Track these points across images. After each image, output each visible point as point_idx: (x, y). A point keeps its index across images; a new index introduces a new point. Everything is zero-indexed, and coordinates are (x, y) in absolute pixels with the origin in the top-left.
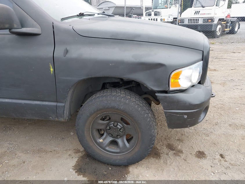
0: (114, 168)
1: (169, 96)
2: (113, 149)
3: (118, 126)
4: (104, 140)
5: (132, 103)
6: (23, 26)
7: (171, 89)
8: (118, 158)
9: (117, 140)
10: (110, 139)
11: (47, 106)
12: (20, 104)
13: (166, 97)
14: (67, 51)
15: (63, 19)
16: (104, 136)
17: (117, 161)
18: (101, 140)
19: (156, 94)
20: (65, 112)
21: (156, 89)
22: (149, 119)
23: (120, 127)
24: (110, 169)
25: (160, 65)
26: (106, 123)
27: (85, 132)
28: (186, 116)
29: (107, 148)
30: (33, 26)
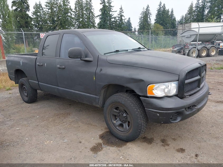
0: (119, 141)
1: (147, 99)
2: (120, 129)
3: (123, 115)
4: (116, 122)
5: (129, 101)
6: (86, 57)
7: (148, 95)
8: (122, 135)
9: (123, 124)
10: (120, 122)
11: (92, 97)
12: (82, 94)
13: (145, 100)
14: (101, 70)
15: (105, 54)
16: (117, 120)
17: (121, 137)
18: (115, 122)
19: (140, 97)
20: (100, 101)
21: (140, 94)
22: (137, 112)
23: (124, 116)
24: (117, 140)
25: (141, 81)
26: (118, 112)
27: (107, 115)
28: (158, 115)
29: (117, 127)
30: (90, 57)
